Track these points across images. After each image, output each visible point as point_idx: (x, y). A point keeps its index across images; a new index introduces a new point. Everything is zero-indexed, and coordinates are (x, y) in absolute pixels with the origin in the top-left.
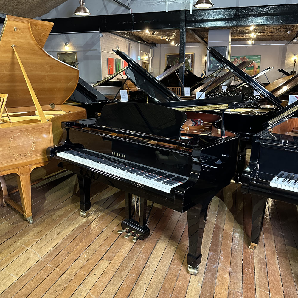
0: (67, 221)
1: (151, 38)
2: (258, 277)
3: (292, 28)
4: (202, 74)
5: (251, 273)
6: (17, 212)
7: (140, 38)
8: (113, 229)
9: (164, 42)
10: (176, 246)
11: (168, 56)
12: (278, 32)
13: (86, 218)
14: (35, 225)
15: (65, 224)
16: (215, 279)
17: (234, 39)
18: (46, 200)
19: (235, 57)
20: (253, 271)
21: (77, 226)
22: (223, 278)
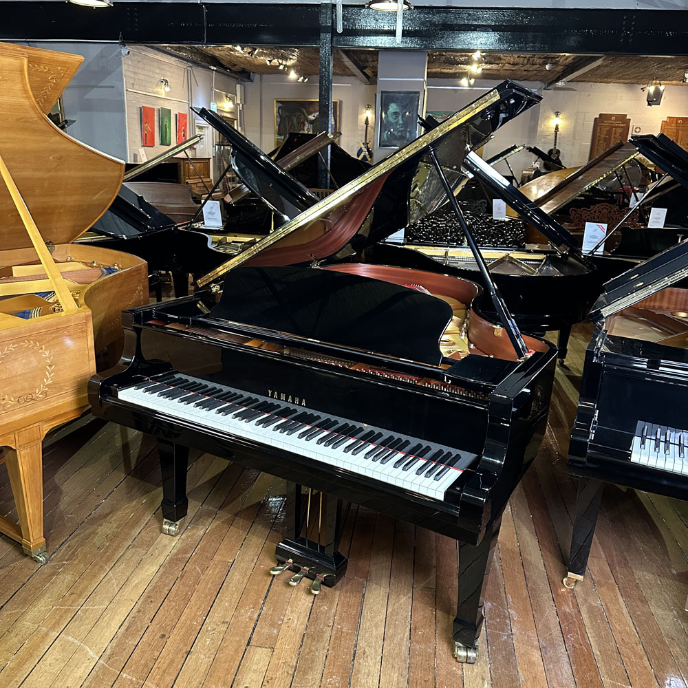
0: (134, 550)
2: (598, 653)
3: (557, 57)
4: (360, 151)
5: (582, 643)
7: (215, 61)
10: (410, 594)
12: (527, 64)
13: (178, 537)
14: (54, 567)
15: (131, 557)
16: (515, 667)
18: (61, 493)
20: (584, 638)
21: (161, 560)
22: (531, 664)
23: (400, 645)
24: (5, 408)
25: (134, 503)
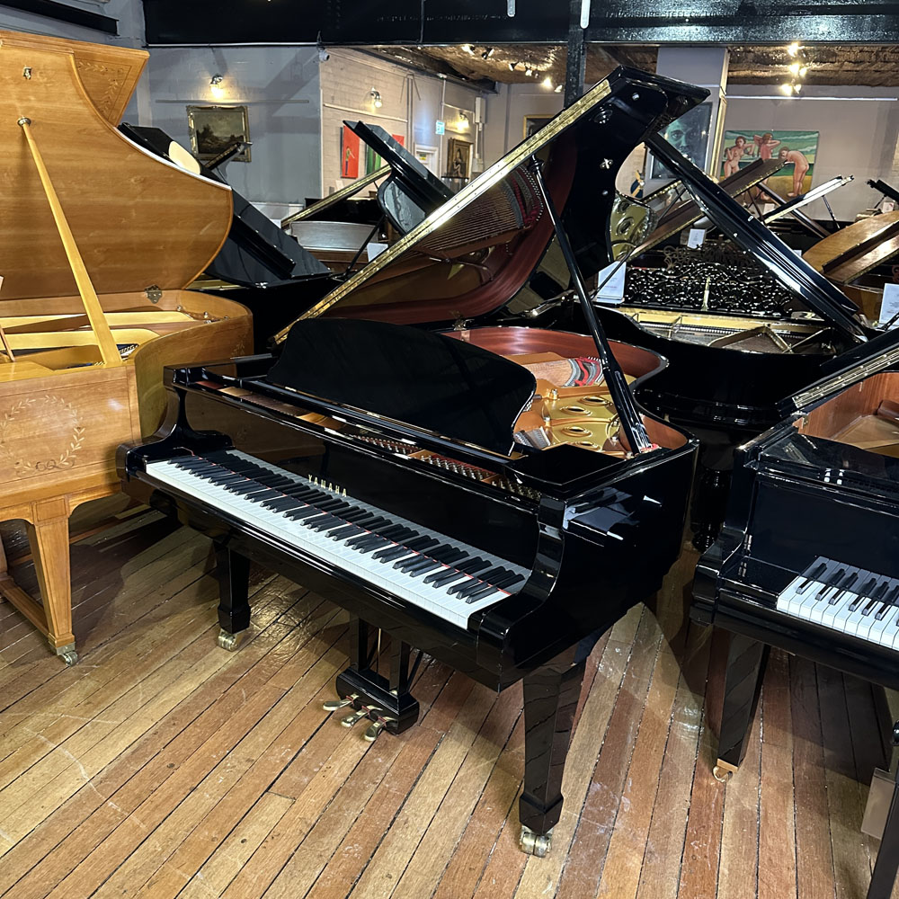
0: (178, 661)
1: (480, 65)
2: (726, 872)
4: (636, 184)
5: (708, 855)
8: (313, 692)
9: (519, 78)
10: (495, 759)
11: (532, 124)
12: (876, 62)
13: (235, 653)
14: (81, 671)
15: (170, 671)
16: (599, 872)
17: (737, 77)
18: (121, 588)
21: (205, 677)
22: (624, 870)
23: (456, 819)
24: (20, 474)
25: (201, 607)
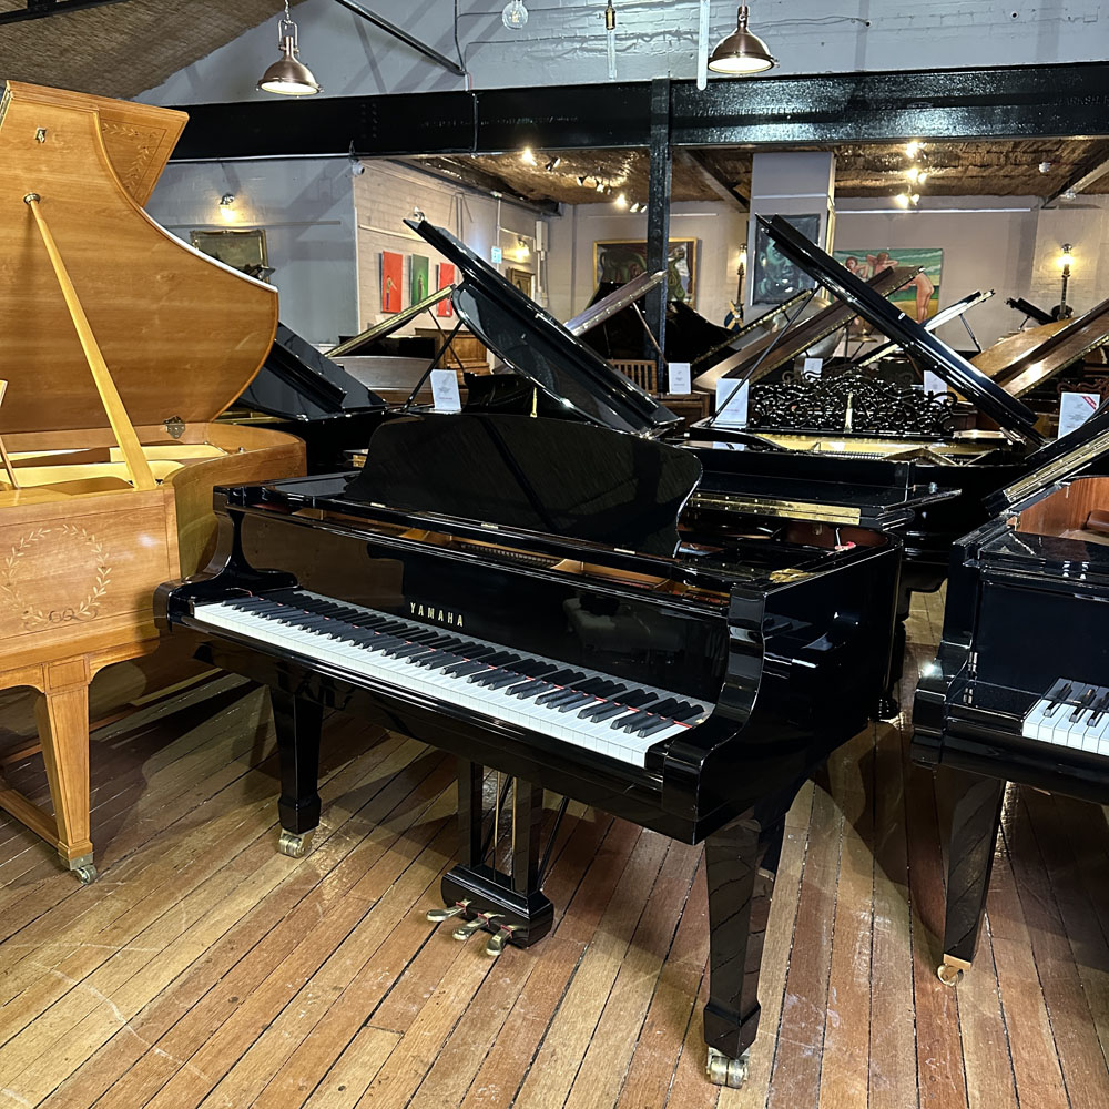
0: (228, 873)
1: (542, 182)
2: (977, 1094)
3: (1057, 150)
4: (730, 317)
5: (950, 1075)
6: (33, 838)
7: (498, 183)
8: (409, 902)
9: (589, 196)
10: (658, 972)
11: (604, 250)
12: (1006, 165)
13: (301, 861)
14: (101, 889)
15: (221, 884)
16: (814, 1102)
17: (844, 188)
18: (145, 788)
19: (848, 252)
20: (957, 1068)
21: (266, 890)
22: (846, 1099)
23: (618, 1048)
24: (28, 626)
25: (250, 807)
